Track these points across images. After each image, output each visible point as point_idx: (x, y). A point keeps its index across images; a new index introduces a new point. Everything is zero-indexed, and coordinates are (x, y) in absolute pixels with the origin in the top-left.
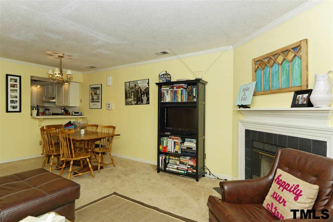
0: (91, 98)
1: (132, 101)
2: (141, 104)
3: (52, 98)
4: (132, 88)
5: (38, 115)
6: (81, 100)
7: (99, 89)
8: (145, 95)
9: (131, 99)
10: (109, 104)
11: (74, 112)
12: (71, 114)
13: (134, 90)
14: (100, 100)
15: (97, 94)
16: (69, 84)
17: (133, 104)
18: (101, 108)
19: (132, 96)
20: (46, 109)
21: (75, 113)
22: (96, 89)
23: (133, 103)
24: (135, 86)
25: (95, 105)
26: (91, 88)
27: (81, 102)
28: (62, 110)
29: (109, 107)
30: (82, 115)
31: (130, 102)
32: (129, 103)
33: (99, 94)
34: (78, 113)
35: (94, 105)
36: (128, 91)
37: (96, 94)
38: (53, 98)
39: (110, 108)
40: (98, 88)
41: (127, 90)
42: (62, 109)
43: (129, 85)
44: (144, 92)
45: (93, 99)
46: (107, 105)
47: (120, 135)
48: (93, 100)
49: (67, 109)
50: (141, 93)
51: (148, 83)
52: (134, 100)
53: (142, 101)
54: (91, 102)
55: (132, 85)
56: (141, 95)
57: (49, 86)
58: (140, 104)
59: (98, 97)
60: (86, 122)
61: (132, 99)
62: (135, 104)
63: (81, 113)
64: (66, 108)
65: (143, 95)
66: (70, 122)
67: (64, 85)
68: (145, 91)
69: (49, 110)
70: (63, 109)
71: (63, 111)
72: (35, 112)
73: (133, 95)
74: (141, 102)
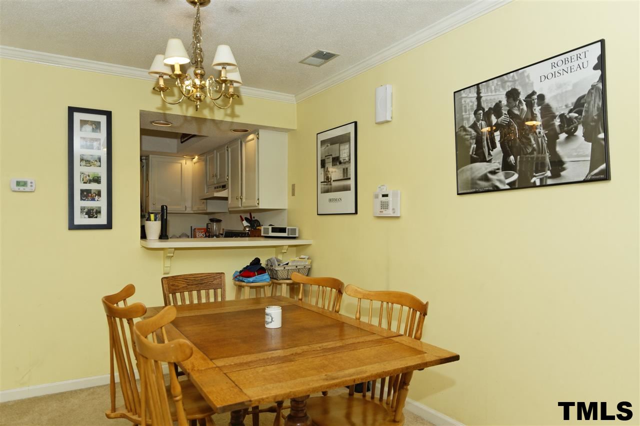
0: (322, 178)
1: (494, 172)
2: (549, 182)
3: (220, 187)
4: (497, 109)
5: (163, 236)
6: (293, 186)
7: (349, 141)
8: (580, 132)
9: (490, 161)
10: (384, 196)
11: (270, 228)
12: (262, 234)
13: (504, 118)
14: (352, 182)
15: (340, 163)
16: (258, 138)
17: (501, 186)
18: (356, 213)
19: (494, 146)
20: (212, 220)
21: (275, 230)
22: (337, 143)
23: (500, 181)
24: (513, 95)
25: (336, 200)
26: (323, 142)
27: (293, 194)
28: (243, 220)
29: (385, 206)
30: (294, 238)
31: (485, 178)
32: (476, 184)
33: (347, 159)
34: (283, 230)
35: (330, 200)
36: (470, 129)
37: (336, 161)
38: (224, 187)
39: (389, 212)
40: (342, 140)
41: (467, 126)
42: (244, 218)
43: (479, 98)
44: (571, 119)
45: (327, 180)
46: (376, 197)
47: (456, 358)
48: (328, 186)
49: (256, 216)
50: (547, 125)
51: (601, 64)
52: (507, 166)
53: (558, 165)
54: (322, 193)
55: (495, 96)
56: (552, 138)
57: (215, 151)
58: (543, 185)
59: (345, 171)
60: (308, 263)
61: (497, 164)
62: (513, 186)
63: (294, 231)
64: (253, 215)
65: (563, 136)
66: (257, 261)
67: (246, 142)
68: (580, 113)
69: (219, 221)
70: (247, 219)
71: (245, 223)
72: (154, 227)
73: (498, 145)
74: (549, 174)
